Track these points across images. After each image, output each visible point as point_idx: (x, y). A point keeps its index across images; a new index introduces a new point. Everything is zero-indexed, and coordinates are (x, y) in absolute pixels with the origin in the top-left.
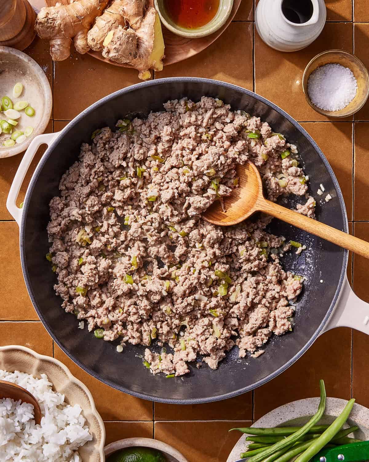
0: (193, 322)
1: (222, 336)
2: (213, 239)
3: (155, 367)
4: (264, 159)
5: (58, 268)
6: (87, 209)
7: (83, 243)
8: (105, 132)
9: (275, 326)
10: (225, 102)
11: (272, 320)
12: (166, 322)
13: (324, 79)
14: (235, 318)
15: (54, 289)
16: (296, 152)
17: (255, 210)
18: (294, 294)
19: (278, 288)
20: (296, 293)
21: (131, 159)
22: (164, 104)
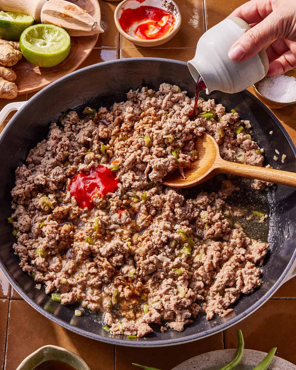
0: (157, 286)
1: (187, 294)
2: (173, 197)
3: (115, 329)
4: (220, 136)
5: (19, 232)
6: (52, 176)
7: (46, 207)
8: (72, 114)
9: (243, 285)
10: (182, 89)
11: (239, 278)
12: (128, 287)
13: (272, 86)
14: (201, 281)
15: (13, 248)
16: (250, 126)
17: (214, 168)
18: (259, 255)
19: (243, 251)
20: (262, 253)
21: (96, 136)
22: (127, 94)
